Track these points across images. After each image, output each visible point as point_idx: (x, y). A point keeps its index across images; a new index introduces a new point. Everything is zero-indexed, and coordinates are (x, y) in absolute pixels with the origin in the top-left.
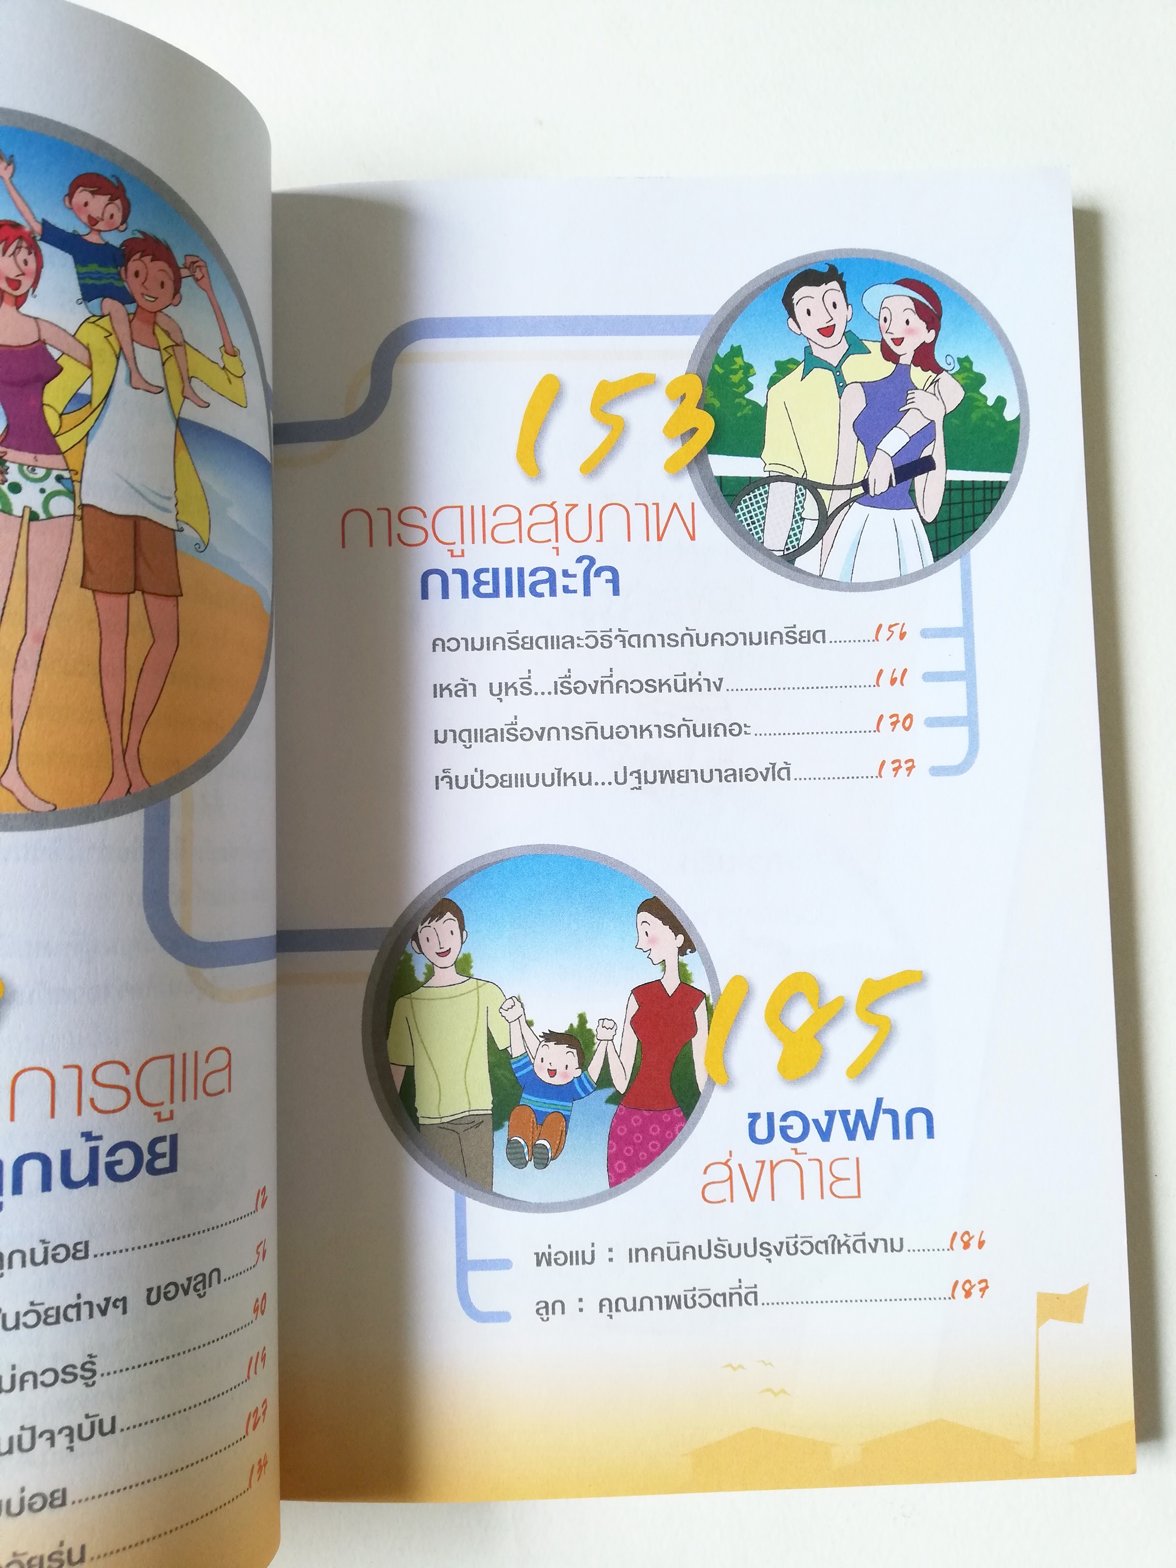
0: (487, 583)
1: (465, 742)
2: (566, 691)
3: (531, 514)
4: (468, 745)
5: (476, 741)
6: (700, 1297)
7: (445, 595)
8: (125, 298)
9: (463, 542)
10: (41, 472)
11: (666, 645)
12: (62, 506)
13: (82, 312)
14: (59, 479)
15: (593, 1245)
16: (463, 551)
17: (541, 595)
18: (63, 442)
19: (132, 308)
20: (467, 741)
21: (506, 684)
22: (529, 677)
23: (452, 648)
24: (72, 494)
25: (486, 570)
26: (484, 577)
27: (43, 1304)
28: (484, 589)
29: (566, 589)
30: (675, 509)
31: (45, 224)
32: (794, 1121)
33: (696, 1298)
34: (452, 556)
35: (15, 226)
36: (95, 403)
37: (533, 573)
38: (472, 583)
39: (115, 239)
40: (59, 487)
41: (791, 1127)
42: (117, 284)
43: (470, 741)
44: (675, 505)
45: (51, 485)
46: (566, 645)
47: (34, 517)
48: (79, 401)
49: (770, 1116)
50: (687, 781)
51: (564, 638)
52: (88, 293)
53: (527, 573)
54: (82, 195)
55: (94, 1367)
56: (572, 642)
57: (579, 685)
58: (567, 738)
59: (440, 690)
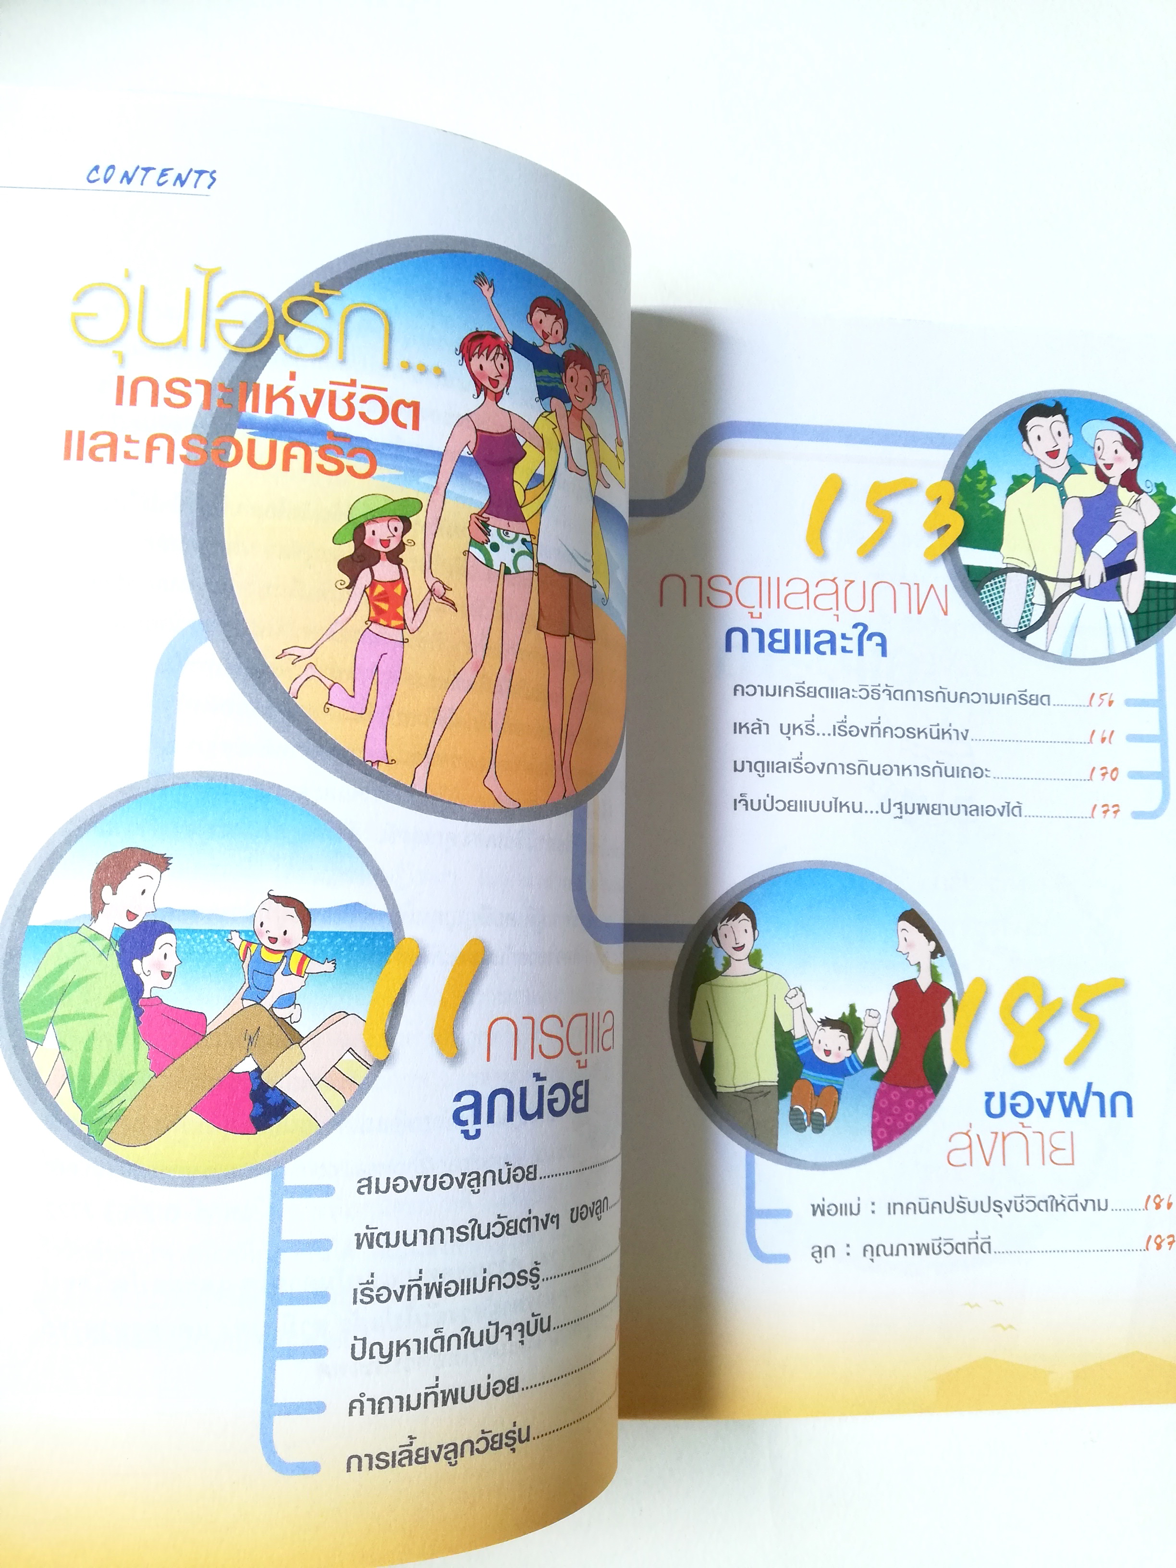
0: (780, 641)
1: (759, 771)
2: (843, 733)
3: (817, 586)
4: (761, 774)
5: (768, 771)
6: (945, 1245)
7: (745, 649)
8: (565, 398)
9: (761, 606)
10: (512, 536)
11: (923, 699)
12: (525, 564)
13: (538, 408)
14: (524, 541)
15: (859, 1199)
16: (761, 614)
17: (824, 653)
18: (527, 512)
19: (569, 406)
20: (761, 771)
21: (794, 725)
22: (813, 721)
23: (750, 693)
24: (532, 554)
25: (780, 630)
26: (778, 636)
27: (506, 1217)
28: (777, 646)
29: (844, 649)
30: (932, 589)
31: (515, 336)
32: (1021, 1099)
33: (942, 1246)
34: (752, 617)
35: (495, 336)
36: (547, 481)
37: (818, 634)
38: (767, 640)
39: (559, 350)
40: (524, 548)
41: (1019, 1105)
42: (560, 386)
43: (763, 771)
44: (932, 586)
45: (519, 546)
46: (843, 695)
47: (507, 571)
48: (537, 479)
49: (1003, 1095)
50: (939, 814)
51: (841, 689)
52: (544, 393)
53: (812, 634)
54: (538, 315)
55: (538, 1273)
56: (848, 693)
57: (853, 729)
58: (843, 773)
59: (739, 728)
